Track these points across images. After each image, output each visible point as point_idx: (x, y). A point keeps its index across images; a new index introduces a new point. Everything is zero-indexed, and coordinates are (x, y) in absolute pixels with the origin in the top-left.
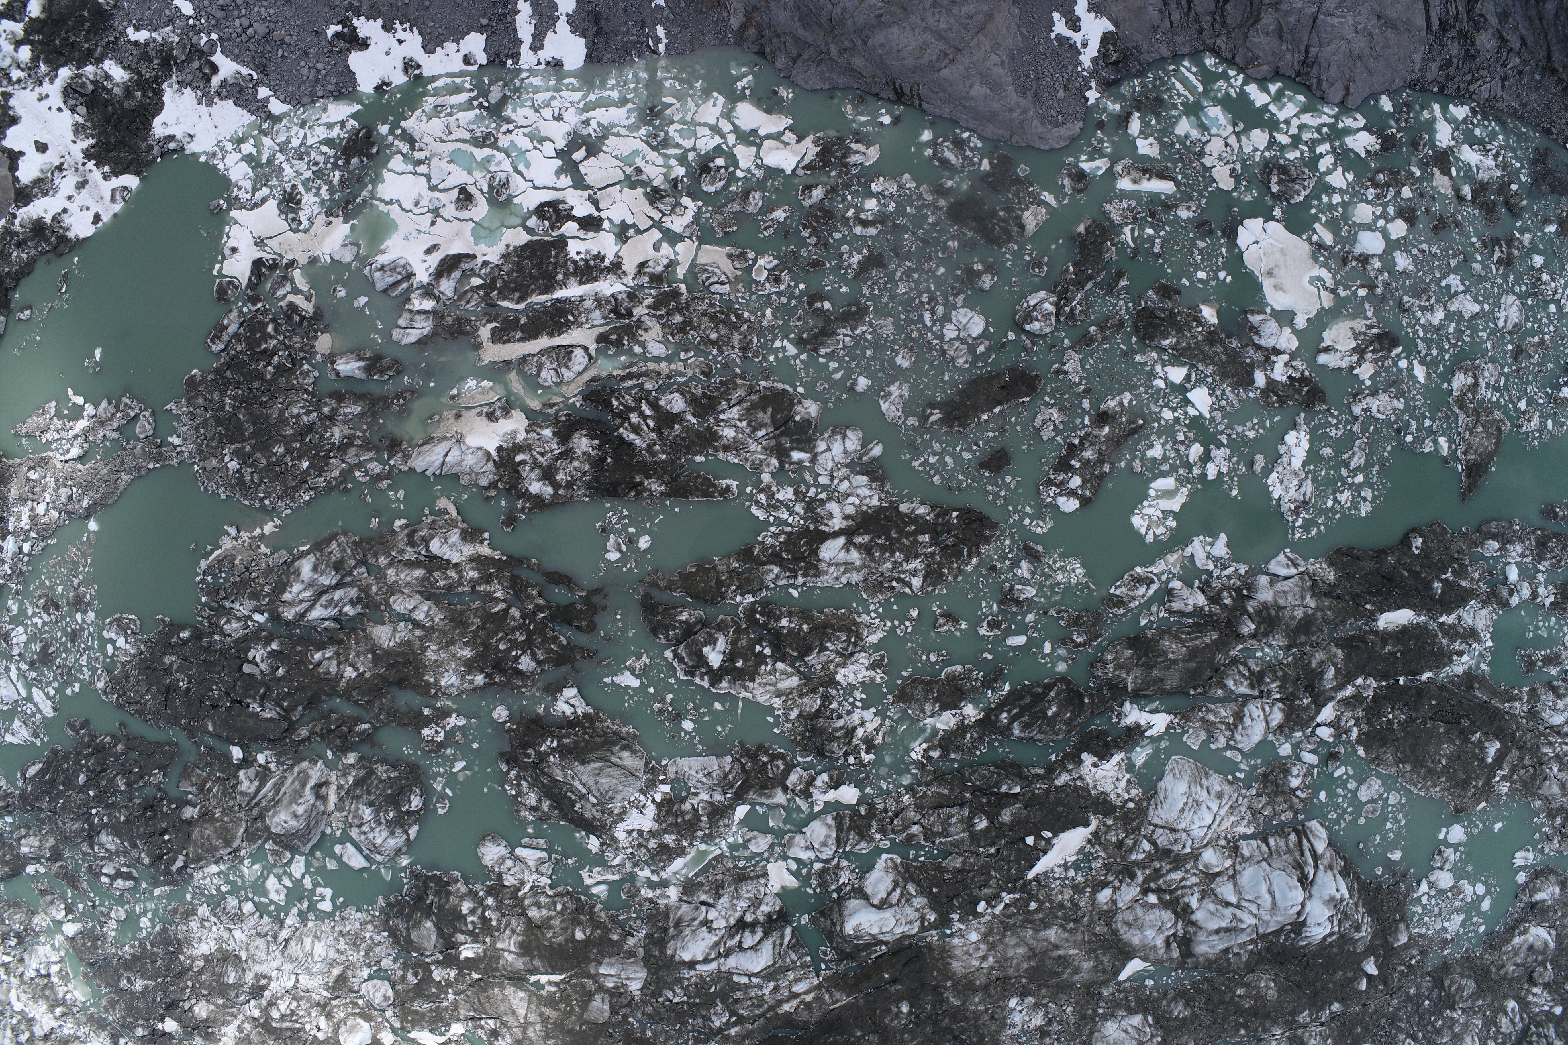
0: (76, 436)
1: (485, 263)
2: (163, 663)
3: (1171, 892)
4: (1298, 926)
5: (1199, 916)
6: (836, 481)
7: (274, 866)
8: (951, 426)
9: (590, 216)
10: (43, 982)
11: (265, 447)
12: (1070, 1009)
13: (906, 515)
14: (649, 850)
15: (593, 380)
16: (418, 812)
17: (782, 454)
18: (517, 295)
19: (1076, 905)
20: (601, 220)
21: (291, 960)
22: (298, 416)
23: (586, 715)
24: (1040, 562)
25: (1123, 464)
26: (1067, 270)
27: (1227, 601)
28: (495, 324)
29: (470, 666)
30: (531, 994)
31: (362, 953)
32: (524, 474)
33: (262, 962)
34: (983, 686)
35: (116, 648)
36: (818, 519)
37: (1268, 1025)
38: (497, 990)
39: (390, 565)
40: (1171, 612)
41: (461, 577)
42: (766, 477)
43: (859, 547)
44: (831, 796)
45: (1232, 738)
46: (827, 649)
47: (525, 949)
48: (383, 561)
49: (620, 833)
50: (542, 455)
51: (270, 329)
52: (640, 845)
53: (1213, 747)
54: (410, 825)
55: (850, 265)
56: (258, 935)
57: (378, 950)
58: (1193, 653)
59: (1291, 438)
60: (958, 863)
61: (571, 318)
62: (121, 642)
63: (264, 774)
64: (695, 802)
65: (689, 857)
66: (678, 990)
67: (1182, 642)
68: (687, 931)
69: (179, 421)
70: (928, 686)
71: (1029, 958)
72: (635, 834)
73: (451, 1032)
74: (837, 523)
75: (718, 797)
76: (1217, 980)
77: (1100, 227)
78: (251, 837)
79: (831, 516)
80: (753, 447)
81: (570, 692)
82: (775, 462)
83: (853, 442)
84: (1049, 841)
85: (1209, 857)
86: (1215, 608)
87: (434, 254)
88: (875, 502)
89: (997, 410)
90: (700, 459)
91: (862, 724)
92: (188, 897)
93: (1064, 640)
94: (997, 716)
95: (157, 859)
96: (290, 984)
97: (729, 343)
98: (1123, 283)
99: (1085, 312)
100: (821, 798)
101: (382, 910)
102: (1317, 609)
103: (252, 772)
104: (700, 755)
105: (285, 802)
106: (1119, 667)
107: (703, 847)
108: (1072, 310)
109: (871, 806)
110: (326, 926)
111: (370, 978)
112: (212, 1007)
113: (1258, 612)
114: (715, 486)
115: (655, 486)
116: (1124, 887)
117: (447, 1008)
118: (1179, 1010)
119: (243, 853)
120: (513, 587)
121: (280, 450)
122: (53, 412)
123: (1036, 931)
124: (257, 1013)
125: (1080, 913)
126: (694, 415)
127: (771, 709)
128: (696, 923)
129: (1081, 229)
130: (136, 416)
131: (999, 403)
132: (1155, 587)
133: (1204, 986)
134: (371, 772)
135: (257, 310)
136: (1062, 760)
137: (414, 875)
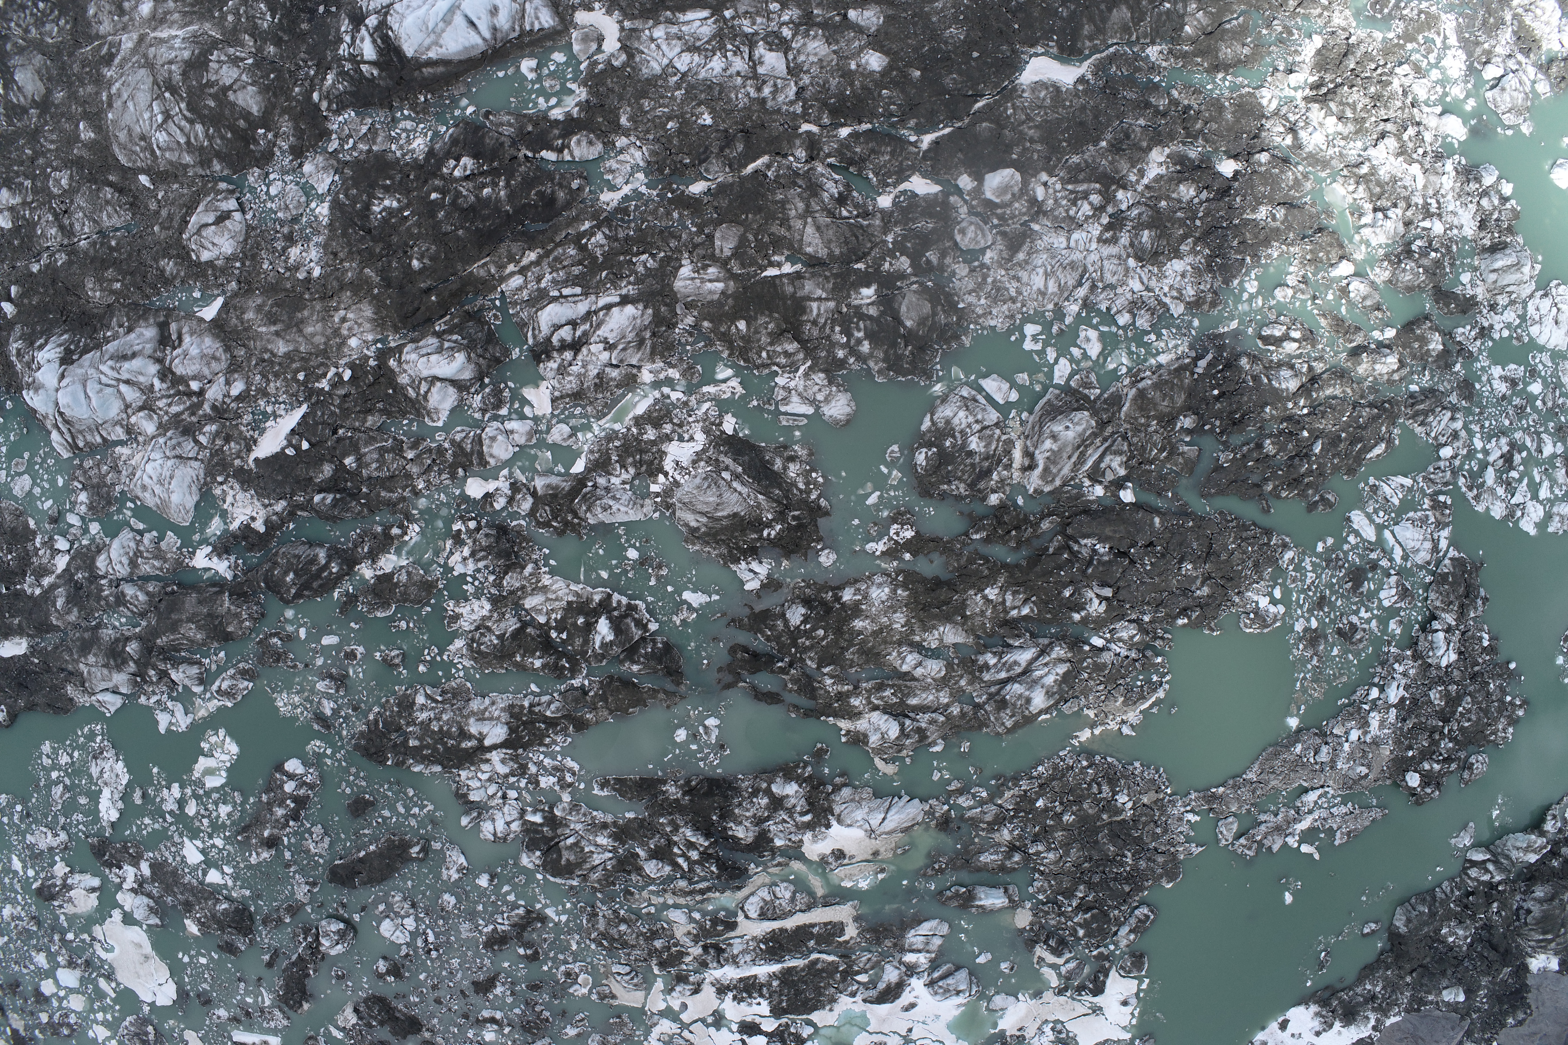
0: (1310, 812)
1: (853, 995)
2: (1211, 587)
3: (179, 393)
4: (67, 360)
5: (153, 369)
6: (500, 794)
7: (1089, 370)
8: (401, 840)
9: (750, 1036)
10: (1384, 203)
11: (1083, 819)
12: (265, 266)
13: (433, 763)
14: (671, 421)
15: (739, 888)
16: (921, 446)
17: (552, 821)
18: (819, 966)
19: (264, 376)
20: (740, 1032)
21: (1073, 265)
22: (1049, 850)
23: (737, 561)
24: (315, 714)
25: (252, 800)
26: (315, 971)
27: (152, 672)
28: (841, 939)
29: (855, 610)
30: (800, 251)
31: (990, 280)
32: (803, 802)
33: (1109, 257)
34: (356, 597)
35: (1270, 595)
36: (515, 758)
37: (92, 251)
38: (837, 252)
39: (948, 706)
40: (200, 663)
41: (868, 698)
42: (566, 797)
43: (470, 737)
44: (491, 486)
45: (138, 543)
46: (498, 637)
47: (799, 305)
48: (955, 710)
49: (700, 437)
50: (784, 821)
51: (1081, 933)
52: (681, 425)
53: (155, 533)
54: (929, 430)
55: (503, 984)
56: (1112, 287)
57: (971, 286)
58: (174, 627)
59: (114, 816)
60: (370, 421)
61: (763, 946)
62: (1264, 602)
63: (1095, 475)
64: (625, 476)
65: (631, 415)
66: (641, 269)
67: (184, 637)
68: (630, 336)
69: (1187, 836)
70: (405, 598)
71: (302, 321)
72: (686, 436)
73: (892, 196)
74: (495, 757)
75: (602, 481)
76: (137, 297)
77: (291, 1008)
78: (1116, 401)
79: (503, 761)
80: (579, 827)
81: (752, 585)
82: (558, 812)
83: (487, 828)
84: (290, 445)
85: (150, 427)
86: (162, 666)
87: (906, 1003)
88: (464, 774)
89: (362, 853)
90: (630, 815)
91: (465, 559)
92: (1196, 323)
93: (289, 639)
94: (341, 569)
95: (1231, 364)
96: (1076, 236)
97: (609, 922)
98: (267, 957)
99: (296, 935)
100: (502, 484)
101: (966, 331)
102: (77, 662)
103: (1109, 476)
104: (621, 524)
105: (1069, 449)
106: (237, 615)
107: (617, 426)
108: (305, 939)
109: (453, 476)
110: (1031, 308)
111: (983, 251)
112: (1174, 195)
113: (125, 662)
114: (615, 790)
115: (672, 790)
116: (220, 398)
117: (895, 225)
118: (169, 266)
119: (1127, 381)
120: (814, 689)
121: (1068, 818)
122: (1338, 834)
123: (296, 350)
124: (1120, 195)
125: (260, 368)
126: (638, 855)
127: (552, 572)
128: (620, 347)
129: (306, 1006)
130: (1238, 837)
131: (361, 860)
132: (215, 687)
133: (149, 291)
134: (972, 486)
135: (1098, 947)
136: (283, 523)
137: (928, 374)
